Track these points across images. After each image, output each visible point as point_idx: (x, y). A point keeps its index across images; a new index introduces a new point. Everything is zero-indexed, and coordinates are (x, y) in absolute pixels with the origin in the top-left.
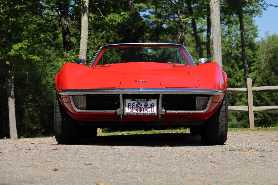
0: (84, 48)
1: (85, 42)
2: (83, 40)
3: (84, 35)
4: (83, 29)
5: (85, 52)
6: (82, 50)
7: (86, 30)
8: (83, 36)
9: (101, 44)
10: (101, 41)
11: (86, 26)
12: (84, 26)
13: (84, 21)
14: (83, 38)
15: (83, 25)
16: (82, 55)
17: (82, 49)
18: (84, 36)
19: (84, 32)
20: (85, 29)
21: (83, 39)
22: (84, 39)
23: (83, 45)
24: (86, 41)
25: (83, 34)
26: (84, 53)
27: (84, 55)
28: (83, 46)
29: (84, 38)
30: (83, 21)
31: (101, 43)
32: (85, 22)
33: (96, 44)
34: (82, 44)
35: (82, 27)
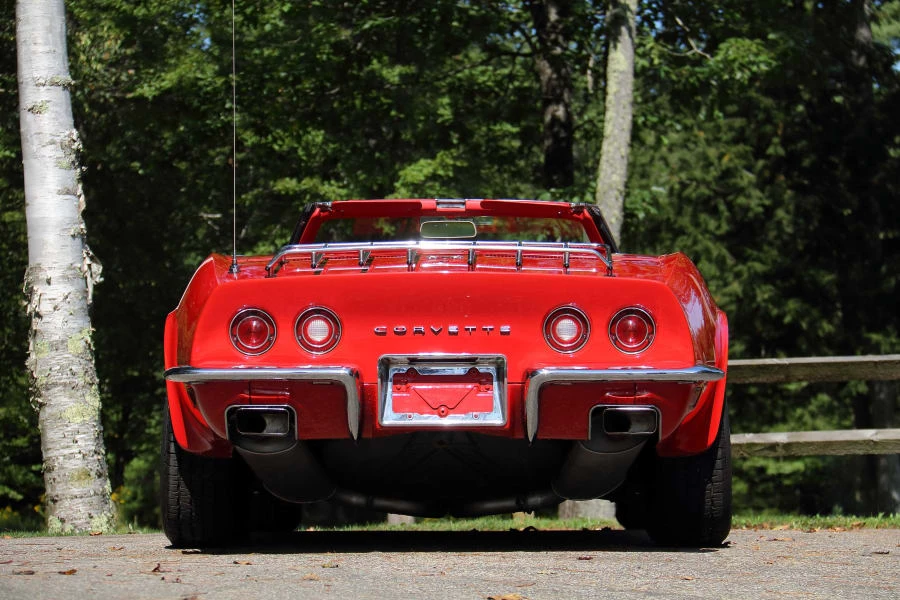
0: (614, 177)
1: (618, 156)
2: (611, 149)
3: (614, 125)
4: (613, 102)
5: (616, 193)
6: (606, 187)
7: (624, 108)
8: (612, 131)
9: (731, 165)
10: (735, 153)
11: (623, 93)
12: (615, 94)
13: (616, 74)
14: (611, 139)
15: (612, 87)
16: (607, 205)
17: (607, 181)
18: (616, 132)
19: (614, 115)
20: (618, 103)
21: (610, 144)
22: (616, 144)
23: (611, 165)
24: (625, 150)
25: (611, 124)
26: (613, 200)
28: (609, 171)
29: (615, 140)
30: (615, 71)
31: (731, 160)
32: (621, 77)
33: (711, 164)
34: (607, 161)
35: (610, 97)
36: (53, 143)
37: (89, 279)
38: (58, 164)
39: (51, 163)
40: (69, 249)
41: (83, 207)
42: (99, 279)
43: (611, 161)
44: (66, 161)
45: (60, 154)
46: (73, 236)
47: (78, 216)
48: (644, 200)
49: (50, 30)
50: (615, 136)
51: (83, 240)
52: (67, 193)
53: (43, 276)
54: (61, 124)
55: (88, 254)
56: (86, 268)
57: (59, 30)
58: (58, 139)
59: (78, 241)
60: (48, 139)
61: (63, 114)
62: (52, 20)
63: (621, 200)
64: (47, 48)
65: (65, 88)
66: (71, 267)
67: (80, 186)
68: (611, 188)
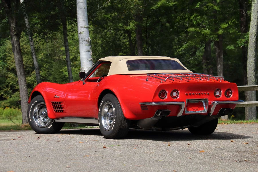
0: (254, 31)
1: (254, 25)
2: (253, 24)
3: (253, 18)
5: (254, 35)
7: (256, 13)
11: (255, 9)
14: (253, 21)
16: (252, 38)
17: (252, 32)
18: (254, 19)
19: (253, 15)
20: (254, 11)
21: (252, 22)
27: (253, 39)
28: (252, 29)
34: (252, 27)
38: (86, 45)
39: (84, 45)
40: (89, 63)
41: (92, 54)
44: (88, 44)
45: (86, 43)
46: (90, 61)
47: (91, 56)
49: (84, 15)
51: (92, 62)
52: (88, 51)
53: (83, 70)
54: (86, 36)
58: (86, 40)
60: (84, 40)
61: (87, 34)
62: (84, 13)
63: (255, 37)
64: (83, 20)
65: (87, 28)
67: (91, 50)
68: (253, 34)
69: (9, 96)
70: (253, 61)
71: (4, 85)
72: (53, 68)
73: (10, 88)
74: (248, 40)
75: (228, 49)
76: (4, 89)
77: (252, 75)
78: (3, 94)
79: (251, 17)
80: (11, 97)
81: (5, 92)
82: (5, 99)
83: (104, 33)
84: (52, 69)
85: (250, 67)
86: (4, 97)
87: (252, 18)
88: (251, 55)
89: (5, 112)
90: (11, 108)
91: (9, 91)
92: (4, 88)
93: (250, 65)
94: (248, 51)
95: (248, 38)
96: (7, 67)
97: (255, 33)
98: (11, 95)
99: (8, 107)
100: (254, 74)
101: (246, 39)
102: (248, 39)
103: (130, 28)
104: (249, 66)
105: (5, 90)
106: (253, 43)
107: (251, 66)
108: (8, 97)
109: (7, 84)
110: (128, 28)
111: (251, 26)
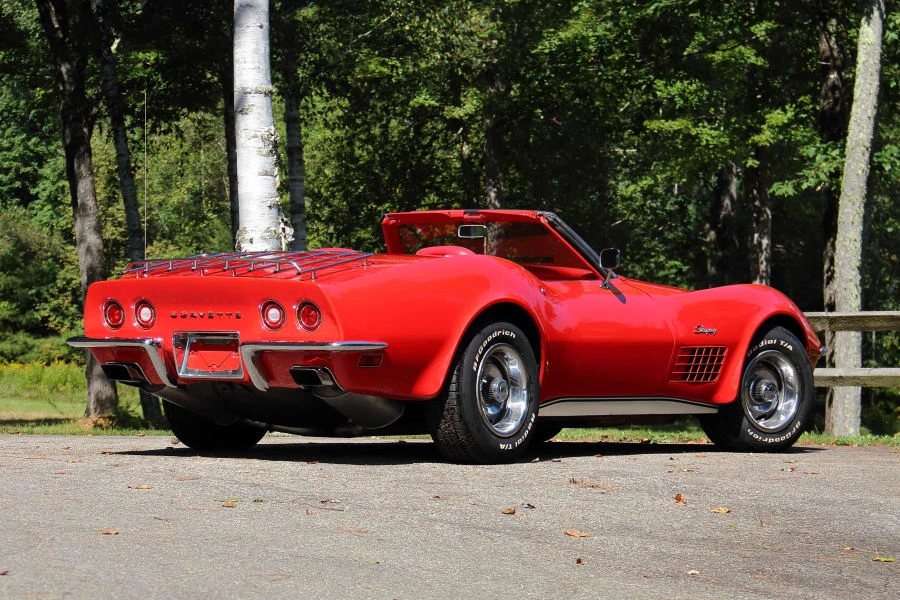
0: (861, 135)
1: (865, 117)
2: (859, 110)
3: (862, 91)
4: (861, 70)
5: (863, 149)
6: (854, 144)
7: (872, 75)
8: (861, 95)
11: (871, 62)
12: (863, 63)
14: (859, 102)
16: (854, 159)
17: (856, 139)
18: (864, 96)
19: (862, 81)
20: (866, 70)
21: (857, 107)
22: (865, 106)
23: (859, 125)
24: (871, 112)
26: (860, 154)
27: (859, 162)
28: (858, 129)
29: (865, 103)
30: (864, 44)
32: (869, 49)
34: (855, 121)
35: (859, 66)
36: (255, 136)
37: (283, 239)
38: (260, 153)
39: (254, 152)
40: (266, 216)
41: (278, 184)
42: (291, 239)
43: (859, 121)
44: (265, 151)
45: (261, 144)
46: (270, 207)
47: (274, 191)
48: (892, 155)
49: (256, 51)
50: (862, 100)
51: (279, 210)
52: (266, 174)
53: (247, 236)
54: (262, 122)
55: (283, 220)
56: (281, 230)
57: (262, 51)
58: (259, 134)
59: (274, 211)
60: (252, 134)
61: (264, 115)
62: (257, 44)
63: (867, 155)
64: (253, 66)
65: (266, 94)
66: (268, 230)
67: (276, 169)
68: (858, 144)
69: (67, 323)
70: (855, 237)
71: (52, 287)
72: (214, 237)
73: (70, 298)
74: (840, 166)
75: (774, 192)
76: (52, 299)
77: (852, 286)
78: (49, 316)
79: (855, 89)
80: (72, 327)
81: (56, 310)
82: (55, 333)
83: (380, 127)
84: (211, 239)
85: (846, 258)
86: (51, 325)
87: (857, 92)
88: (851, 218)
89: (46, 377)
90: (68, 362)
91: (67, 308)
92: (52, 296)
93: (847, 252)
94: (840, 203)
95: (844, 159)
96: (67, 229)
97: (868, 145)
98: (73, 319)
99: (60, 359)
100: (858, 283)
101: (835, 164)
102: (843, 163)
103: (462, 115)
104: (843, 253)
105: (56, 302)
106: (858, 175)
107: (847, 255)
108: (63, 325)
109: (64, 283)
110: (458, 113)
111: (852, 118)
